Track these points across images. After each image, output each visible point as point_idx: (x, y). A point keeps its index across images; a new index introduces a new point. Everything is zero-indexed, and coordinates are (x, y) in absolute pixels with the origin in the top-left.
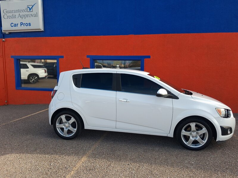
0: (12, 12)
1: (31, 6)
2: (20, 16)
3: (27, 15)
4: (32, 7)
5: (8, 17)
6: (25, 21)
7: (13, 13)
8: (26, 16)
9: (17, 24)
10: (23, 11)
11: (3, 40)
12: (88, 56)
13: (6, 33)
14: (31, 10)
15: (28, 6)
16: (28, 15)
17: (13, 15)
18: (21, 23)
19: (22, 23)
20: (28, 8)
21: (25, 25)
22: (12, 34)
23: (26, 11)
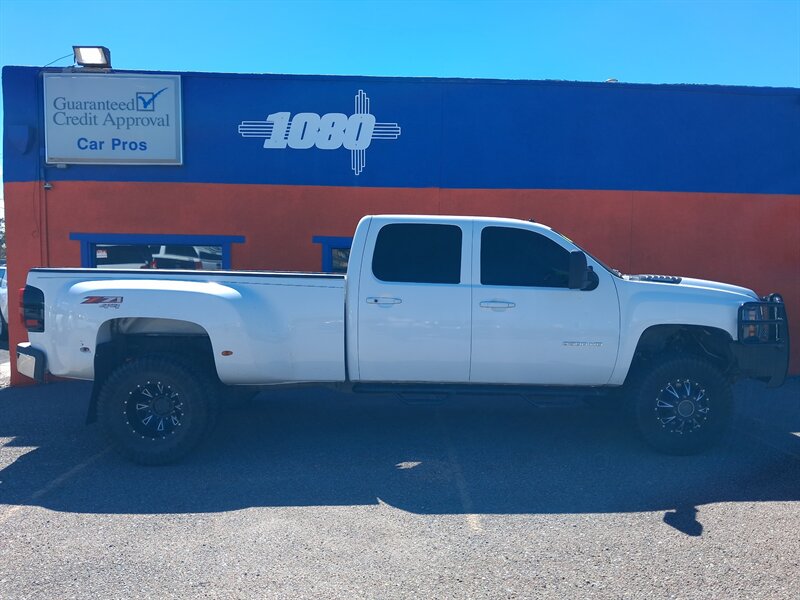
0: (83, 107)
1: (151, 96)
2: (112, 120)
3: (136, 121)
4: (153, 99)
5: (70, 120)
6: (125, 135)
7: (88, 111)
8: (131, 121)
9: (101, 143)
10: (122, 107)
11: (47, 186)
12: (316, 239)
13: (58, 166)
14: (150, 107)
15: (139, 95)
16: (139, 121)
17: (88, 116)
18: (113, 140)
19: (119, 141)
20: (140, 101)
21: (127, 146)
22: (76, 172)
23: (130, 106)
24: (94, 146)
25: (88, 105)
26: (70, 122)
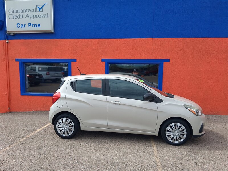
0: (18, 12)
1: (41, 6)
2: (28, 16)
3: (36, 16)
4: (42, 7)
5: (14, 17)
6: (33, 22)
7: (20, 13)
8: (35, 16)
9: (25, 25)
10: (32, 11)
11: (7, 42)
12: (103, 60)
13: (11, 34)
14: (41, 10)
15: (37, 6)
16: (38, 16)
17: (20, 15)
18: (29, 24)
19: (31, 24)
20: (38, 9)
21: (33, 26)
22: (17, 36)
23: (34, 11)
24: (22, 26)
25: (20, 11)
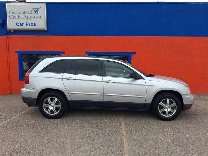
0: (17, 13)
1: (37, 9)
2: (26, 17)
3: (33, 17)
4: (37, 10)
6: (30, 21)
8: (31, 17)
10: (29, 13)
11: (8, 37)
12: (86, 52)
13: (11, 31)
14: (36, 13)
15: (33, 9)
16: (34, 17)
17: (19, 16)
18: (26, 23)
19: (28, 23)
20: (34, 11)
21: (30, 25)
22: (17, 32)
23: (31, 13)
24: (21, 25)
25: (19, 13)
26: (14, 18)
